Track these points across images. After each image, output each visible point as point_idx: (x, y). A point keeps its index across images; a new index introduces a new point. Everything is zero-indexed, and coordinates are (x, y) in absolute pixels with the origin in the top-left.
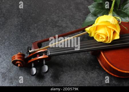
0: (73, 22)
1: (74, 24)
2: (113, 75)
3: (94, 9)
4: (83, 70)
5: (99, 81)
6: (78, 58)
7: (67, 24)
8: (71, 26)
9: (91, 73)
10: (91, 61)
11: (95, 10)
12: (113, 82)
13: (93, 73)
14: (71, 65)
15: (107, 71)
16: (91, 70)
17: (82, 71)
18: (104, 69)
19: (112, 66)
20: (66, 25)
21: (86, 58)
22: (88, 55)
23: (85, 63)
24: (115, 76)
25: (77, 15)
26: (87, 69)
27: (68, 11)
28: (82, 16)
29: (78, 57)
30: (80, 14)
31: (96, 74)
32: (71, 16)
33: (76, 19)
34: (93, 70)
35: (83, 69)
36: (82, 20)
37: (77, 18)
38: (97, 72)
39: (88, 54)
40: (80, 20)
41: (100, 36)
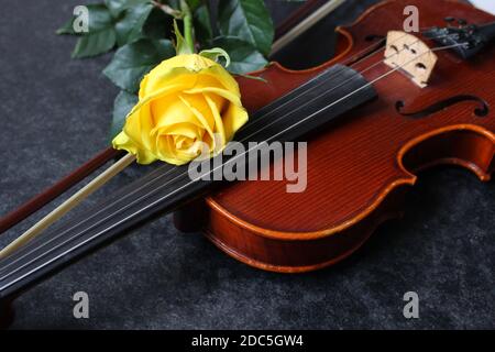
0: (68, 149)
1: (75, 156)
2: (290, 270)
3: (129, 71)
4: (172, 306)
5: (251, 319)
6: (134, 272)
7: (45, 163)
8: (63, 165)
9: (207, 305)
10: (191, 261)
11: (132, 74)
12: (305, 297)
13: (214, 302)
14: (116, 310)
15: (263, 266)
16: (204, 294)
17: (169, 311)
18: (250, 262)
19: (268, 233)
20: (41, 170)
21: (166, 257)
22: (168, 243)
23: (170, 278)
24: (301, 269)
25: (74, 119)
26: (189, 296)
27: (33, 118)
28: (94, 115)
29: (134, 269)
30: (85, 112)
31: (230, 300)
32: (50, 133)
33: (74, 134)
34: (209, 292)
35: (168, 302)
36: (99, 130)
37: (77, 129)
38: (228, 290)
39: (169, 238)
40: (91, 132)
41: (175, 139)
